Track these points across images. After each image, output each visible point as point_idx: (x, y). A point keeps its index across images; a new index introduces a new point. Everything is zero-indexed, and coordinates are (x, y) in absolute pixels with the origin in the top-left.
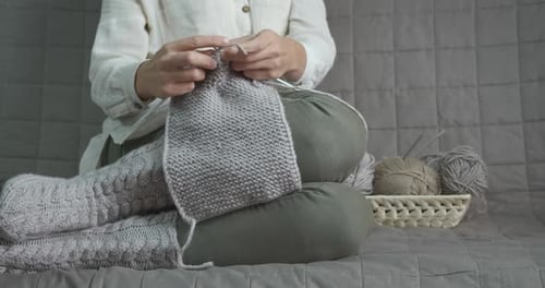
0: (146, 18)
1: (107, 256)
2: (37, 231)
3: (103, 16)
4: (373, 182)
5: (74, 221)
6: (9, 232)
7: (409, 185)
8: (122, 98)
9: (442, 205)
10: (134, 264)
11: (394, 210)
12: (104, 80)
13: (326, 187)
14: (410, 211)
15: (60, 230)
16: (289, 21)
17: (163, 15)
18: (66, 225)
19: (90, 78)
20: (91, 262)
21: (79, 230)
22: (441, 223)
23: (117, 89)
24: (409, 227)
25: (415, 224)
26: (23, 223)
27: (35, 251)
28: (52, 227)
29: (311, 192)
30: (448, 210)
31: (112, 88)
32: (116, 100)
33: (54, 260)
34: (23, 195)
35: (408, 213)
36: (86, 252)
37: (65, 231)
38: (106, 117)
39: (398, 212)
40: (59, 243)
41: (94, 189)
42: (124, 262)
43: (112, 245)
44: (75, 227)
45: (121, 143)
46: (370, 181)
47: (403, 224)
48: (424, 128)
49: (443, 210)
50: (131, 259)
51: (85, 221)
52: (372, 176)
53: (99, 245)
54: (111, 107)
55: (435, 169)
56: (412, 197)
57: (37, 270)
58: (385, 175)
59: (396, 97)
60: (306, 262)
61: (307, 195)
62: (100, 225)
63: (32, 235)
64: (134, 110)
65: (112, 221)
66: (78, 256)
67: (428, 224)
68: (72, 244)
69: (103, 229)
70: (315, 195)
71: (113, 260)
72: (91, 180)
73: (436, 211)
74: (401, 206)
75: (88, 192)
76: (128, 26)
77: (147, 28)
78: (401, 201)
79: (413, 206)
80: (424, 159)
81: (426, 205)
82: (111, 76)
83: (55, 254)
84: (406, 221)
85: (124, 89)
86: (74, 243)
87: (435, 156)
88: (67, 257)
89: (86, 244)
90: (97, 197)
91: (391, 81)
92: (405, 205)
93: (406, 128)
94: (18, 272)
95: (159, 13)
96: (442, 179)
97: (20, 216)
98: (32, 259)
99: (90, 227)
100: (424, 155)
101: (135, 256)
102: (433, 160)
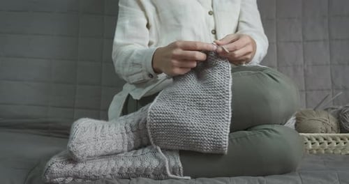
0: (148, 20)
1: (135, 171)
2: (93, 155)
3: (119, 19)
4: (296, 125)
5: (114, 148)
6: (77, 155)
7: (320, 127)
8: (140, 70)
9: (341, 139)
10: (152, 176)
11: (310, 142)
12: (127, 58)
13: (276, 128)
14: (320, 144)
15: (105, 154)
16: (239, 22)
17: (159, 17)
18: (109, 151)
19: (113, 58)
20: (125, 175)
21: (116, 154)
22: (340, 151)
23: (137, 64)
24: (319, 154)
25: (323, 152)
26: (85, 150)
27: (91, 167)
28: (102, 152)
29: (267, 131)
30: (345, 143)
31: (133, 63)
32: (135, 71)
33: (102, 173)
34: (85, 131)
35: (318, 144)
36: (121, 168)
37: (108, 155)
38: (126, 82)
39: (312, 144)
40: (105, 162)
41: (125, 128)
42: (146, 175)
43: (138, 164)
44: (115, 152)
45: (139, 99)
46: (294, 124)
47: (315, 152)
48: (322, 90)
49: (342, 143)
50: (150, 173)
51: (120, 148)
52: (295, 121)
53: (130, 164)
54: (131, 75)
55: (335, 116)
56: (322, 134)
57: (91, 179)
58: (304, 120)
59: (304, 70)
60: (264, 176)
61: (265, 133)
62: (129, 151)
63: (90, 157)
64: (147, 78)
65: (136, 148)
66: (117, 170)
67: (332, 152)
68: (113, 163)
69: (131, 154)
70: (269, 133)
71: (138, 173)
72: (123, 122)
73: (337, 143)
74: (314, 140)
75: (122, 130)
76: (135, 25)
77: (148, 26)
78: (314, 137)
79: (322, 140)
80: (326, 110)
81: (331, 140)
82: (132, 56)
83: (103, 169)
84: (317, 150)
85: (143, 64)
86: (114, 162)
87: (333, 109)
88: (110, 171)
89: (121, 163)
90: (127, 133)
91: (301, 61)
92: (317, 139)
93: (311, 90)
94: (80, 180)
95: (156, 16)
96: (340, 123)
97: (84, 145)
98: (89, 172)
99: (122, 152)
100: (326, 107)
101: (153, 171)
102: (332, 111)
